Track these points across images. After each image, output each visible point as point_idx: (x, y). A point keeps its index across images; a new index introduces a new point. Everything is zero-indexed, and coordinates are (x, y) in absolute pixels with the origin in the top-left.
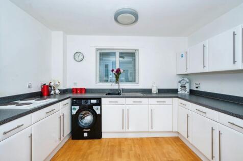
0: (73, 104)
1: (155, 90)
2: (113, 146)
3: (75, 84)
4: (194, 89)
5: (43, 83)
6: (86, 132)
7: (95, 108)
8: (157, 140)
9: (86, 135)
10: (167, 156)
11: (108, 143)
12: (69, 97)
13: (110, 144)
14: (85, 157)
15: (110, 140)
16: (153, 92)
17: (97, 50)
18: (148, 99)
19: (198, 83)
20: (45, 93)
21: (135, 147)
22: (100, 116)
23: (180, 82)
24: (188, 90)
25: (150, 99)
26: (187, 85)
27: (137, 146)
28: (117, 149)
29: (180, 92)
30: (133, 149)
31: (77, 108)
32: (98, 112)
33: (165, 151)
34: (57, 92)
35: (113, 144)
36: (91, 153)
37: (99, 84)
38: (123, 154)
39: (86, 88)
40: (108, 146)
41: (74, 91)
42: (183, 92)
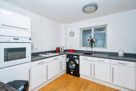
0: (67, 57)
2: (83, 83)
3: (70, 47)
5: (57, 47)
6: (72, 72)
7: (76, 60)
9: (72, 73)
11: (82, 81)
12: (66, 54)
13: (82, 82)
14: (68, 83)
15: (84, 80)
17: (81, 29)
18: (110, 60)
20: (57, 51)
22: (79, 65)
25: (111, 60)
27: (98, 89)
28: (84, 86)
30: (95, 90)
31: (69, 59)
32: (78, 63)
34: (63, 51)
35: (84, 82)
36: (71, 83)
37: (82, 48)
38: (87, 89)
39: (75, 50)
40: (81, 82)
41: (70, 51)
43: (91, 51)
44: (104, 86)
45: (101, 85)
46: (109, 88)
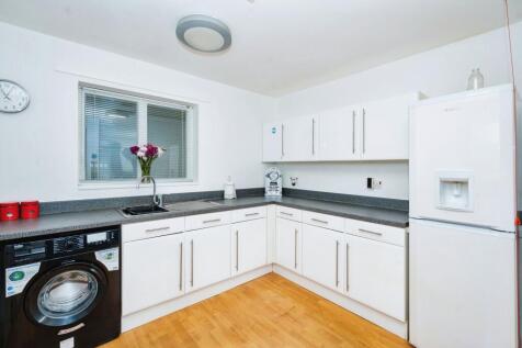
1: (230, 193)
4: (289, 186)
6: (67, 336)
8: (246, 290)
10: (276, 309)
11: (148, 337)
13: (154, 338)
16: (226, 197)
19: (294, 177)
21: (214, 317)
23: (268, 176)
24: (280, 190)
26: (279, 181)
27: (217, 314)
28: (179, 340)
29: (268, 193)
30: (215, 324)
31: (33, 269)
32: (111, 265)
33: (267, 302)
38: (199, 343)
40: (152, 343)
42: (274, 193)
43: (152, 197)
44: (217, 297)
45: (209, 300)
46: (228, 292)
